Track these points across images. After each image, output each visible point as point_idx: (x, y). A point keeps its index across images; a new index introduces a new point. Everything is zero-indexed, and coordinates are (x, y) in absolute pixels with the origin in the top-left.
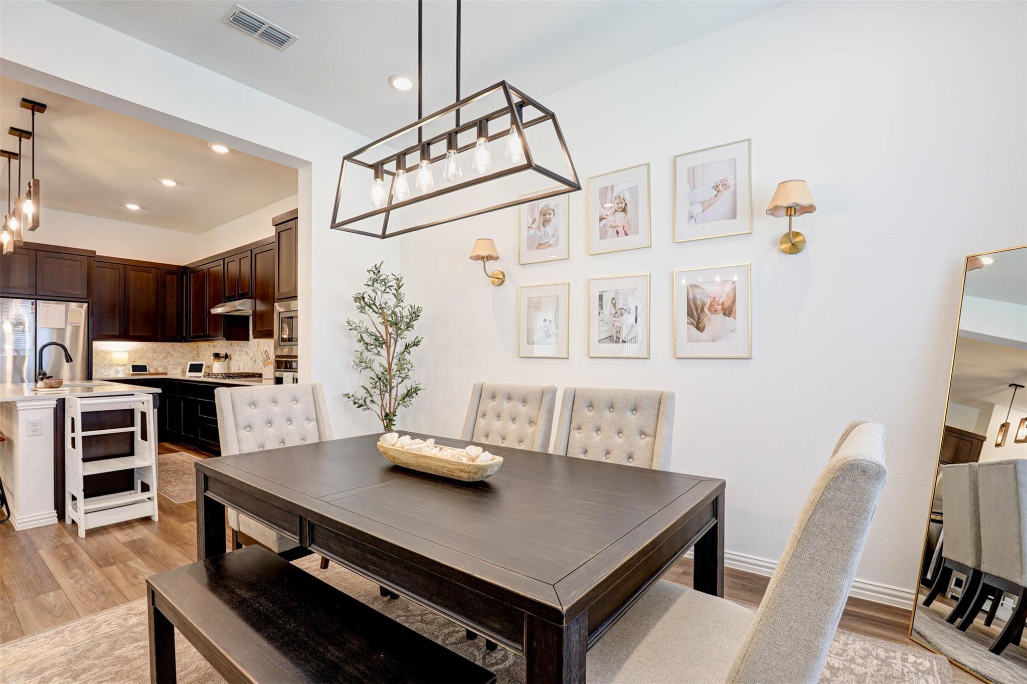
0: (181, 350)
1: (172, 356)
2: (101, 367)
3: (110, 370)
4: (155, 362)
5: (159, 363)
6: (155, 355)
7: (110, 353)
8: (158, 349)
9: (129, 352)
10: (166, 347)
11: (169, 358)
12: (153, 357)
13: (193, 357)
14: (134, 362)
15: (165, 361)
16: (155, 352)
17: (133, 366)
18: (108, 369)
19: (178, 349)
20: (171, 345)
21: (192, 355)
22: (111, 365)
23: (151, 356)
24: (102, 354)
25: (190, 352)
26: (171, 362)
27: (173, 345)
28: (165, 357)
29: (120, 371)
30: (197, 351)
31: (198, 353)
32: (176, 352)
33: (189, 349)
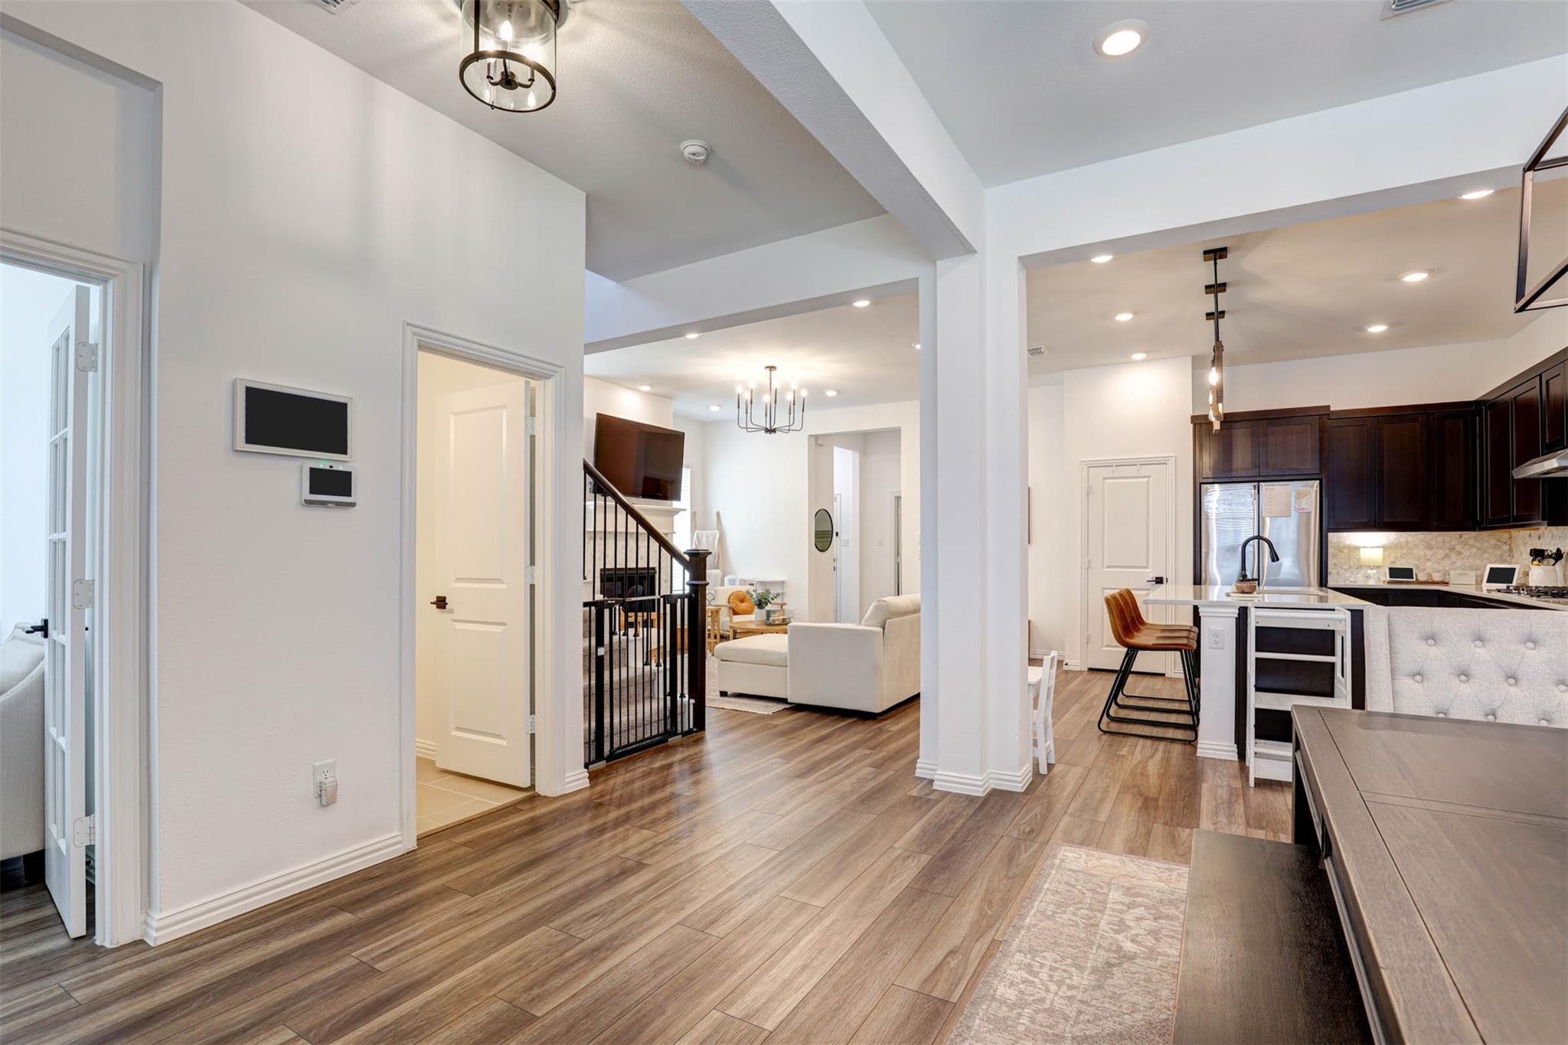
0: (1478, 544)
1: (1459, 553)
2: (1345, 570)
3: (1357, 574)
4: (1429, 564)
5: (1436, 566)
6: (1429, 553)
7: (1357, 548)
8: (1433, 543)
9: (1385, 548)
10: (1448, 539)
11: (1454, 557)
12: (1425, 556)
13: (1501, 556)
14: (1394, 562)
15: (1447, 561)
16: (1429, 547)
17: (1390, 569)
18: (1355, 572)
19: (1471, 542)
20: (1458, 536)
21: (1498, 553)
22: (1359, 567)
23: (1422, 553)
24: (1345, 551)
25: (1495, 547)
26: (1458, 564)
27: (1461, 536)
28: (1447, 556)
29: (1372, 576)
30: (1510, 545)
31: (1510, 550)
32: (1467, 547)
33: (1493, 542)
